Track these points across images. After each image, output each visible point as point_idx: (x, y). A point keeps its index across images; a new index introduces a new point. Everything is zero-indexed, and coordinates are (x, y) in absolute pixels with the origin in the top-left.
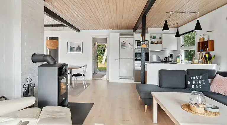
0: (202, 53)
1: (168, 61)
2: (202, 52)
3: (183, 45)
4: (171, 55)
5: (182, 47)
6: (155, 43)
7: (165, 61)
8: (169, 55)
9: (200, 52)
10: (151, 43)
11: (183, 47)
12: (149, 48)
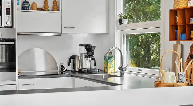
0: (182, 46)
1: (80, 71)
2: (182, 42)
3: (124, 17)
4: (89, 49)
5: (121, 22)
6: (38, 9)
7: (70, 68)
8: (84, 51)
9: (175, 42)
10: (23, 8)
11: (125, 21)
12: (15, 26)
